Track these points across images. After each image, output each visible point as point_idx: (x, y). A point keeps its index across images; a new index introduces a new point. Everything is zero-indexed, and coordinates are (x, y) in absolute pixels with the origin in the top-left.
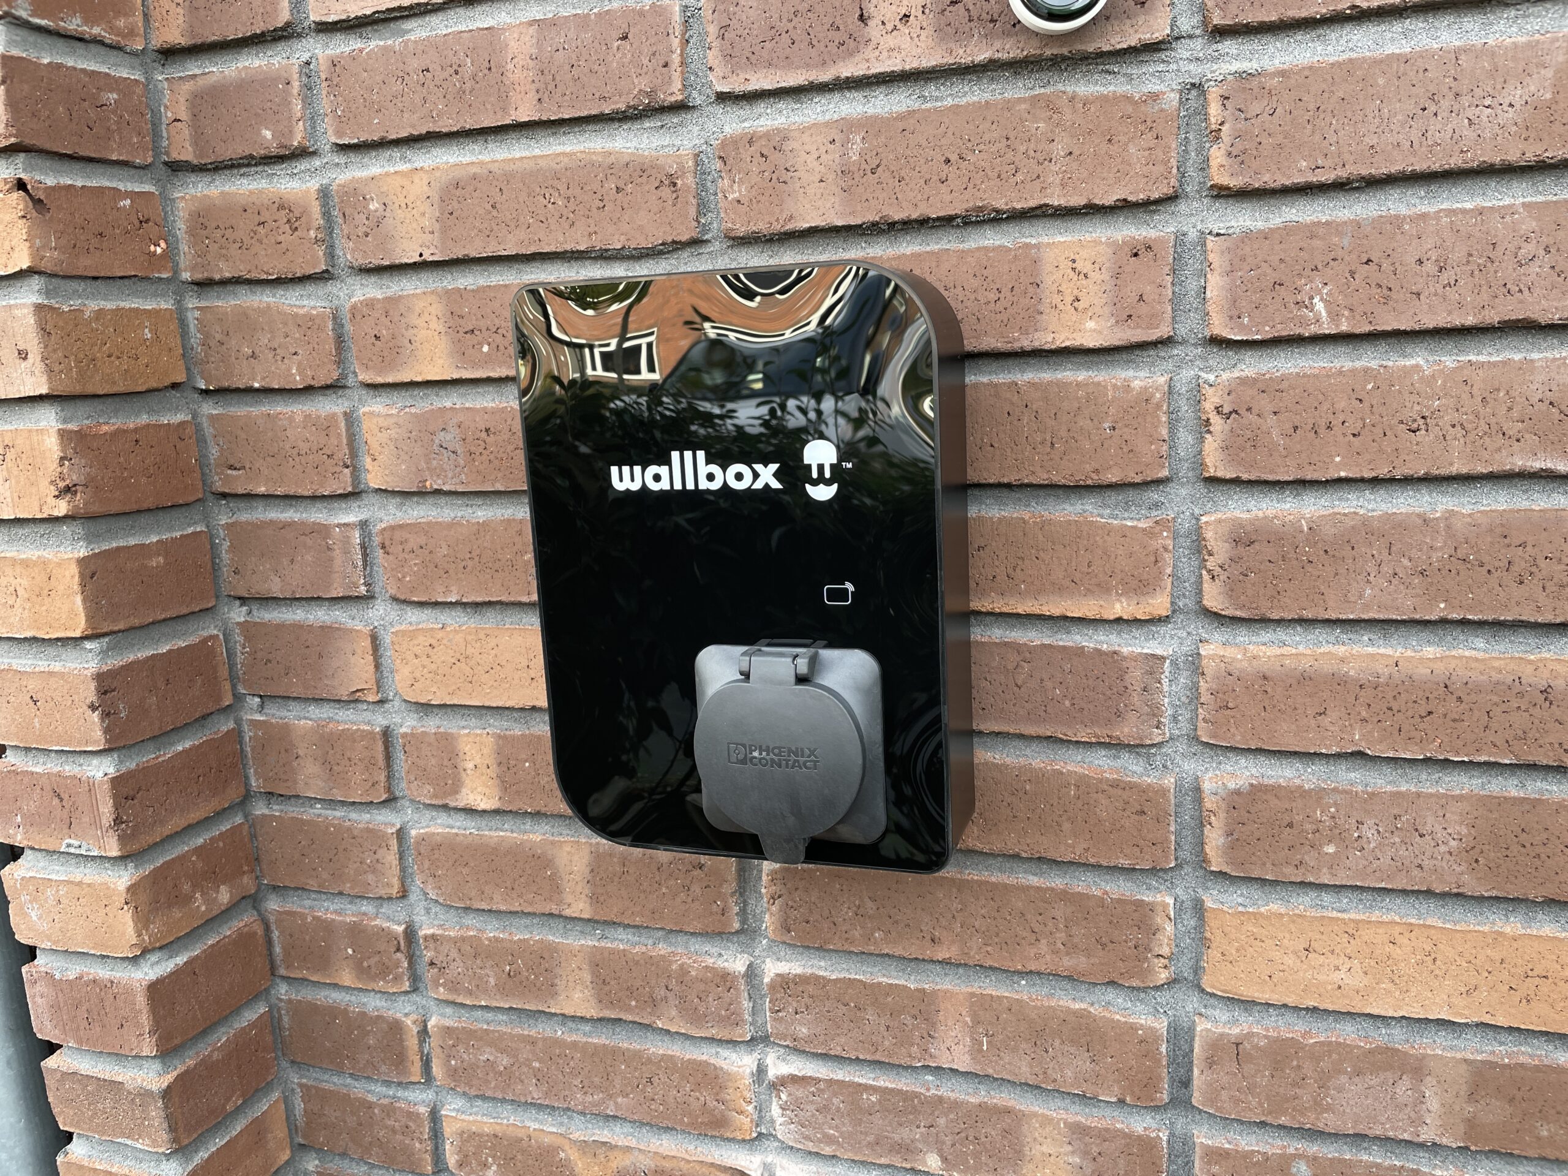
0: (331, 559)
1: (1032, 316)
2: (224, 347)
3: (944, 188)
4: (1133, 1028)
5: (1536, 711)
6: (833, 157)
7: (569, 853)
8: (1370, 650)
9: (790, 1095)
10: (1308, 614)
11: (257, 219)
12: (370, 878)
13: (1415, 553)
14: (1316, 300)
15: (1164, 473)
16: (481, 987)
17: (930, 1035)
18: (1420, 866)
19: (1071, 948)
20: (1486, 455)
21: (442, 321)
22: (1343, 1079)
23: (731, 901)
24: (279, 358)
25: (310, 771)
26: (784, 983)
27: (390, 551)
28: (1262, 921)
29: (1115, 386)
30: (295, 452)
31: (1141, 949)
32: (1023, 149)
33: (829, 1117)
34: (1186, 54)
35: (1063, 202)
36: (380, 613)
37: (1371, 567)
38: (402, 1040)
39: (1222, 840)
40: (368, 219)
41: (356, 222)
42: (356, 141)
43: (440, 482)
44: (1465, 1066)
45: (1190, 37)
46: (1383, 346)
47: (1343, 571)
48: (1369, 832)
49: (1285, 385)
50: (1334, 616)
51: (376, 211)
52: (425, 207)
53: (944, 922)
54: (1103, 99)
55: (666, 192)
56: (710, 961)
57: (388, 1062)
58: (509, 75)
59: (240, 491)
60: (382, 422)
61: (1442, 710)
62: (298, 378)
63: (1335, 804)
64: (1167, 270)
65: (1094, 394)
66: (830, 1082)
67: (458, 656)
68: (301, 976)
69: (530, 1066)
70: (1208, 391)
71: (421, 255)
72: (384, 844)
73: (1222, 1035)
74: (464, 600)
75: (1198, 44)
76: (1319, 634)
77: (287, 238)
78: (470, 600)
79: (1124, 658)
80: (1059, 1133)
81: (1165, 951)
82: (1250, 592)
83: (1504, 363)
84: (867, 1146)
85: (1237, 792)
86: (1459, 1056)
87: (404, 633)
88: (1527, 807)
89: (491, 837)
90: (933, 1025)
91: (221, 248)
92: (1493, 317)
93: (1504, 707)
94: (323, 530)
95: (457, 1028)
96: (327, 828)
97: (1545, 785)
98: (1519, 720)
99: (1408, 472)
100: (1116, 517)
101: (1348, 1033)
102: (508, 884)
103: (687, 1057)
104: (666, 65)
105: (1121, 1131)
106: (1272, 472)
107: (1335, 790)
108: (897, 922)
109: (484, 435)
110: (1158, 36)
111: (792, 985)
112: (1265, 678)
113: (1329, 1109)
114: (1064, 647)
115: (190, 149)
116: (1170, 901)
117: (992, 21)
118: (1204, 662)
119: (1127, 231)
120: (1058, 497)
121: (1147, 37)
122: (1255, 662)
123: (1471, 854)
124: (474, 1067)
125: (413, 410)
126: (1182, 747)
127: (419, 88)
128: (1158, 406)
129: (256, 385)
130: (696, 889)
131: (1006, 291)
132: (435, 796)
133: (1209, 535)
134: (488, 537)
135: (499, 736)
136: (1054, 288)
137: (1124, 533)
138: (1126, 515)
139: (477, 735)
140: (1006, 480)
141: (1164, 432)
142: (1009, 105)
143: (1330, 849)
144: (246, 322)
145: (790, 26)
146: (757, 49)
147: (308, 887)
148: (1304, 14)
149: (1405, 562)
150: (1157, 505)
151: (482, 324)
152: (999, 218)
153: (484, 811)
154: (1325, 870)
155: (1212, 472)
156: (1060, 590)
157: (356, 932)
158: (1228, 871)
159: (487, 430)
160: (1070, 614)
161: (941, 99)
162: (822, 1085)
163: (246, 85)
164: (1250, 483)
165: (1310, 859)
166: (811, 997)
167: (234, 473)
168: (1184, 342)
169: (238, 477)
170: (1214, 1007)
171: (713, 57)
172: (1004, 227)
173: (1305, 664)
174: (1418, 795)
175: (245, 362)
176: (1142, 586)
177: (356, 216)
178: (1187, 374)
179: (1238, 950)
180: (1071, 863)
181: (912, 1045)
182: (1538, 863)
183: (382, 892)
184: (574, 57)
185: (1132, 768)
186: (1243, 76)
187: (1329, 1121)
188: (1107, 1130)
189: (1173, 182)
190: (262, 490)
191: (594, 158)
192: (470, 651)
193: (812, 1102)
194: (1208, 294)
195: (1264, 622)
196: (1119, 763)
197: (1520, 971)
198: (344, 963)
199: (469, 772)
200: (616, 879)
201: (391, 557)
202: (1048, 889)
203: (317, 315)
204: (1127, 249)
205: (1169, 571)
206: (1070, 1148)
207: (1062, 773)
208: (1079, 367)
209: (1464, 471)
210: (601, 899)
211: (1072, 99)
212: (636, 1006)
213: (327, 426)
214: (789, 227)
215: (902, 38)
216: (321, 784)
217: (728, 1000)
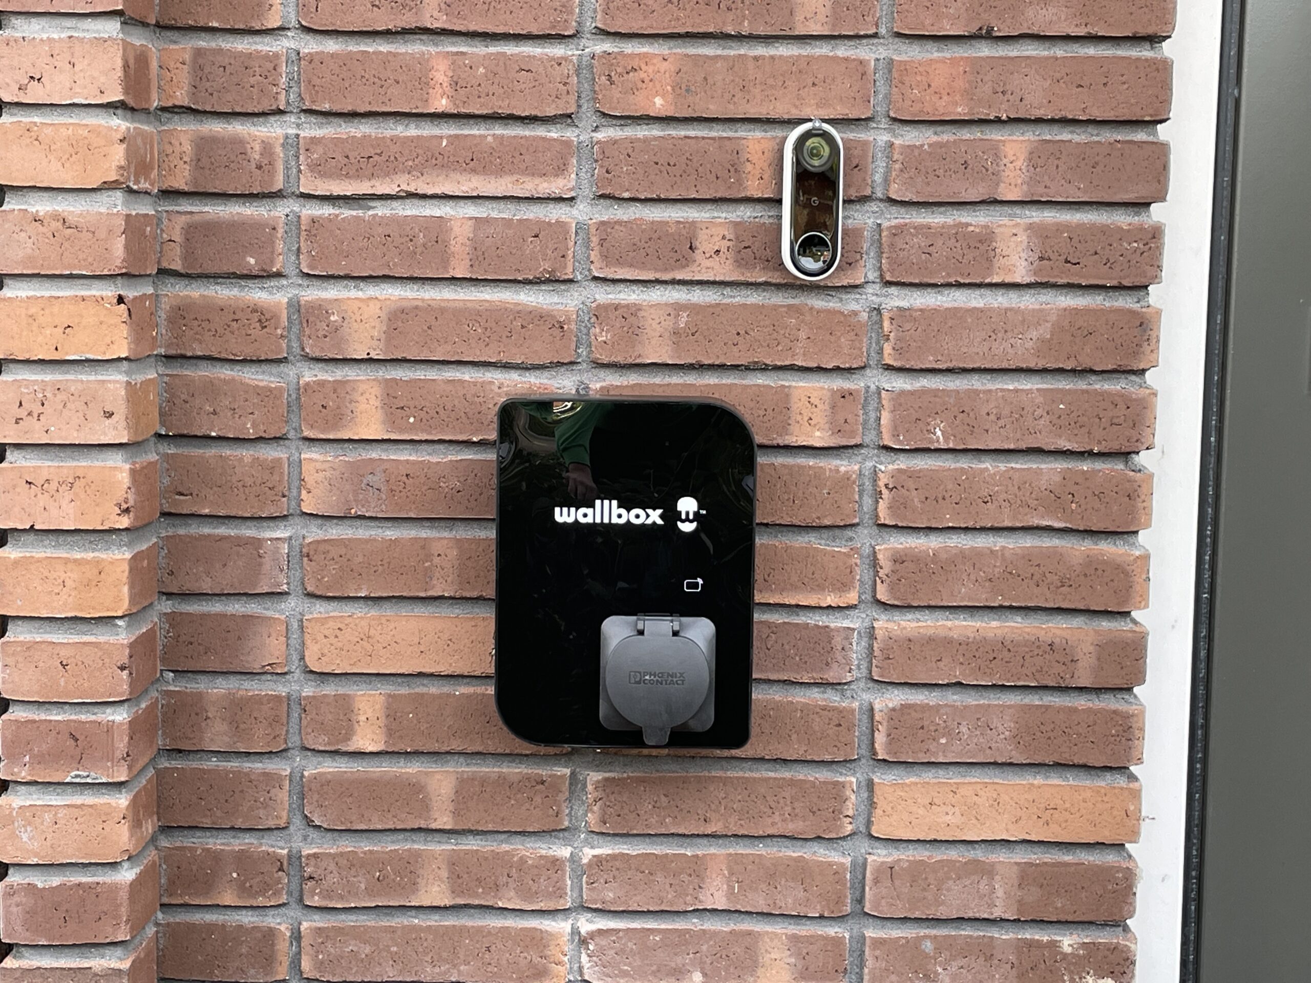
0: (260, 565)
1: (785, 428)
2: (188, 405)
3: (735, 349)
4: (830, 864)
5: (1047, 656)
6: (669, 323)
7: (438, 780)
8: (964, 623)
9: (596, 945)
10: (933, 603)
11: (232, 317)
12: (262, 813)
13: (985, 569)
14: (937, 430)
15: (857, 520)
16: (352, 892)
17: (700, 887)
18: (990, 748)
19: (793, 816)
20: (1020, 517)
21: (380, 399)
22: (951, 882)
23: (564, 805)
24: (237, 416)
25: (217, 729)
26: (598, 861)
27: (314, 559)
28: (907, 789)
29: (830, 469)
30: (240, 484)
31: (836, 812)
32: (782, 332)
33: (625, 957)
34: (871, 291)
35: (804, 364)
36: (292, 606)
37: (965, 577)
38: (273, 945)
39: (885, 739)
40: (328, 326)
41: (318, 327)
42: (325, 273)
43: (364, 510)
44: (1016, 867)
45: (873, 282)
46: (970, 456)
47: (950, 578)
48: (964, 729)
49: (921, 474)
50: (946, 604)
51: (335, 321)
52: (377, 323)
53: (713, 807)
54: (828, 311)
55: (557, 332)
56: (543, 852)
57: (257, 966)
58: (452, 247)
59: (185, 512)
60: (319, 466)
61: (1001, 657)
62: (251, 431)
63: (946, 714)
64: (860, 407)
65: (818, 474)
66: (628, 930)
67: (362, 636)
68: (182, 902)
69: (389, 951)
70: (881, 475)
71: (368, 354)
72: (277, 785)
73: (883, 863)
74: (372, 595)
75: (877, 286)
76: (938, 614)
77: (256, 332)
78: (377, 595)
79: (832, 630)
80: (782, 944)
81: (850, 813)
82: (902, 590)
83: (1028, 469)
84: (650, 974)
85: (894, 710)
86: (1012, 861)
87: (317, 619)
88: (1044, 710)
89: (375, 772)
90: (703, 880)
91: (197, 333)
92: (1023, 446)
93: (1031, 654)
94: (258, 543)
95: (328, 928)
96: (227, 775)
97: (1050, 698)
98: (1039, 661)
99: (983, 525)
100: (828, 545)
101: (953, 854)
102: (386, 808)
103: (520, 926)
104: (563, 256)
105: (821, 936)
106: (914, 522)
107: (946, 705)
108: (681, 810)
109: (404, 478)
110: (858, 282)
111: (604, 863)
112: (910, 640)
113: (943, 903)
114: (797, 624)
115: (180, 262)
116: (854, 780)
117: (768, 261)
118: (876, 632)
119: (839, 383)
120: (794, 532)
121: (851, 282)
122: (904, 631)
123: (1016, 739)
124: (339, 958)
125: (347, 459)
126: (862, 684)
127: (381, 246)
128: (854, 482)
129: (213, 434)
130: (538, 800)
131: (770, 411)
132: (329, 744)
133: (880, 556)
134: (397, 550)
135: (390, 696)
136: (798, 411)
137: (833, 555)
138: (834, 544)
139: (371, 695)
140: (765, 521)
141: (857, 497)
142: (775, 307)
143: (943, 741)
144: (212, 389)
145: (646, 245)
146: (624, 255)
147: (201, 825)
148: (932, 281)
149: (982, 573)
150: (851, 539)
151: (411, 404)
152: (765, 368)
153: (371, 753)
154: (940, 754)
155: (882, 521)
156: (794, 588)
157: (242, 858)
158: (887, 758)
159: (407, 475)
160: (801, 603)
161: (734, 297)
162: (621, 934)
163: (235, 226)
164: (902, 527)
165: (933, 748)
166: (618, 869)
167: (182, 498)
168: (868, 446)
169: (186, 501)
170: (877, 848)
171: (594, 255)
172: (768, 373)
173: (931, 632)
174: (989, 705)
175: (206, 417)
176: (843, 587)
177: (318, 323)
178: (869, 464)
179: (892, 808)
180: (795, 761)
181: (687, 895)
182: (1050, 742)
183: (271, 823)
184: (499, 243)
185: (833, 698)
186: (900, 309)
187: (943, 912)
188: (812, 936)
189: (864, 359)
190: (206, 511)
191: (507, 305)
192: (372, 632)
193: (612, 948)
194: (882, 422)
195: (910, 607)
196: (826, 696)
197: (1042, 806)
198: (227, 885)
199: (361, 723)
200: (475, 797)
201: (313, 563)
202: (781, 778)
203: (275, 388)
204: (839, 394)
205: (858, 577)
206: (789, 952)
207: (793, 703)
208: (809, 456)
209: (1010, 525)
210: (462, 813)
211: (811, 309)
212: (482, 893)
213: (273, 467)
214: (638, 361)
215: (714, 263)
216: (227, 739)
217: (556, 879)
